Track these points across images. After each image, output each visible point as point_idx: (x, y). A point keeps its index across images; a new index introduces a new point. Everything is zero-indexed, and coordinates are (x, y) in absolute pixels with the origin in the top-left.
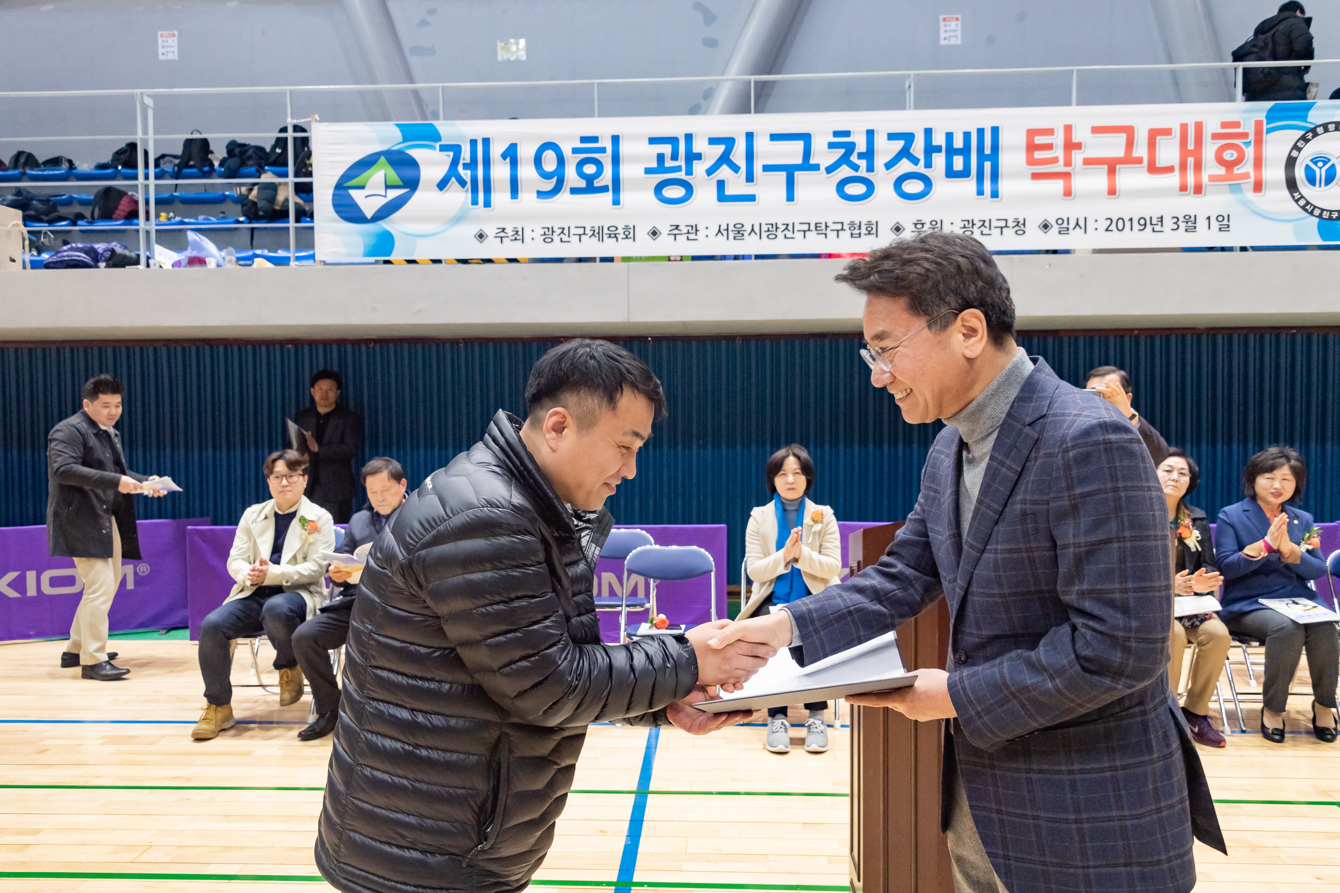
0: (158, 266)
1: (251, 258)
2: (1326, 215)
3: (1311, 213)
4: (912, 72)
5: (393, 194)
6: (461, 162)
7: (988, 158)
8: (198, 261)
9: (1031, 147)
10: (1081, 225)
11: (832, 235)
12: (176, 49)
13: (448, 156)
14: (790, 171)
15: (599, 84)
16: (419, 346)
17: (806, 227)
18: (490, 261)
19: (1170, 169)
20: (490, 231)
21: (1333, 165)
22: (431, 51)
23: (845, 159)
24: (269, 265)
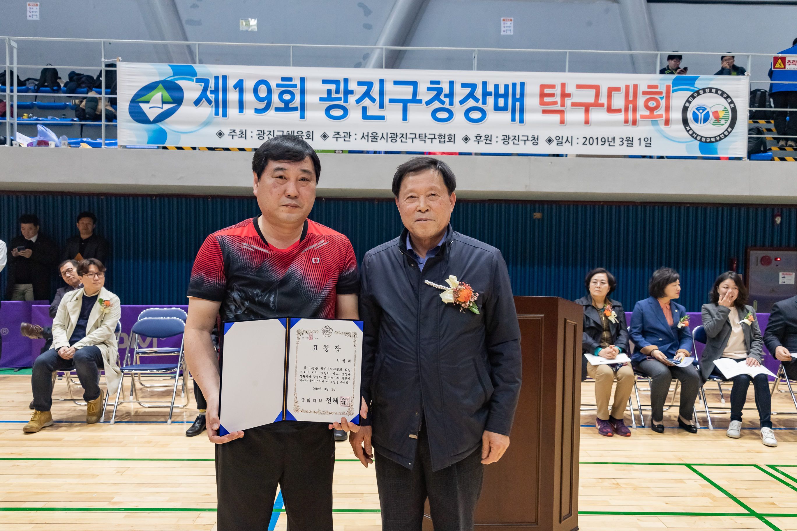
0: (18, 145)
1: (78, 143)
2: (703, 140)
3: (696, 138)
4: (476, 49)
5: (166, 107)
6: (209, 89)
7: (518, 100)
8: (44, 143)
9: (543, 95)
10: (570, 141)
11: (428, 141)
12: (38, 14)
13: (201, 85)
14: (405, 103)
15: (293, 47)
16: (184, 200)
17: (413, 136)
18: (227, 149)
19: (619, 111)
20: (226, 131)
21: (708, 112)
22: (199, 23)
23: (436, 97)
24: (89, 147)
